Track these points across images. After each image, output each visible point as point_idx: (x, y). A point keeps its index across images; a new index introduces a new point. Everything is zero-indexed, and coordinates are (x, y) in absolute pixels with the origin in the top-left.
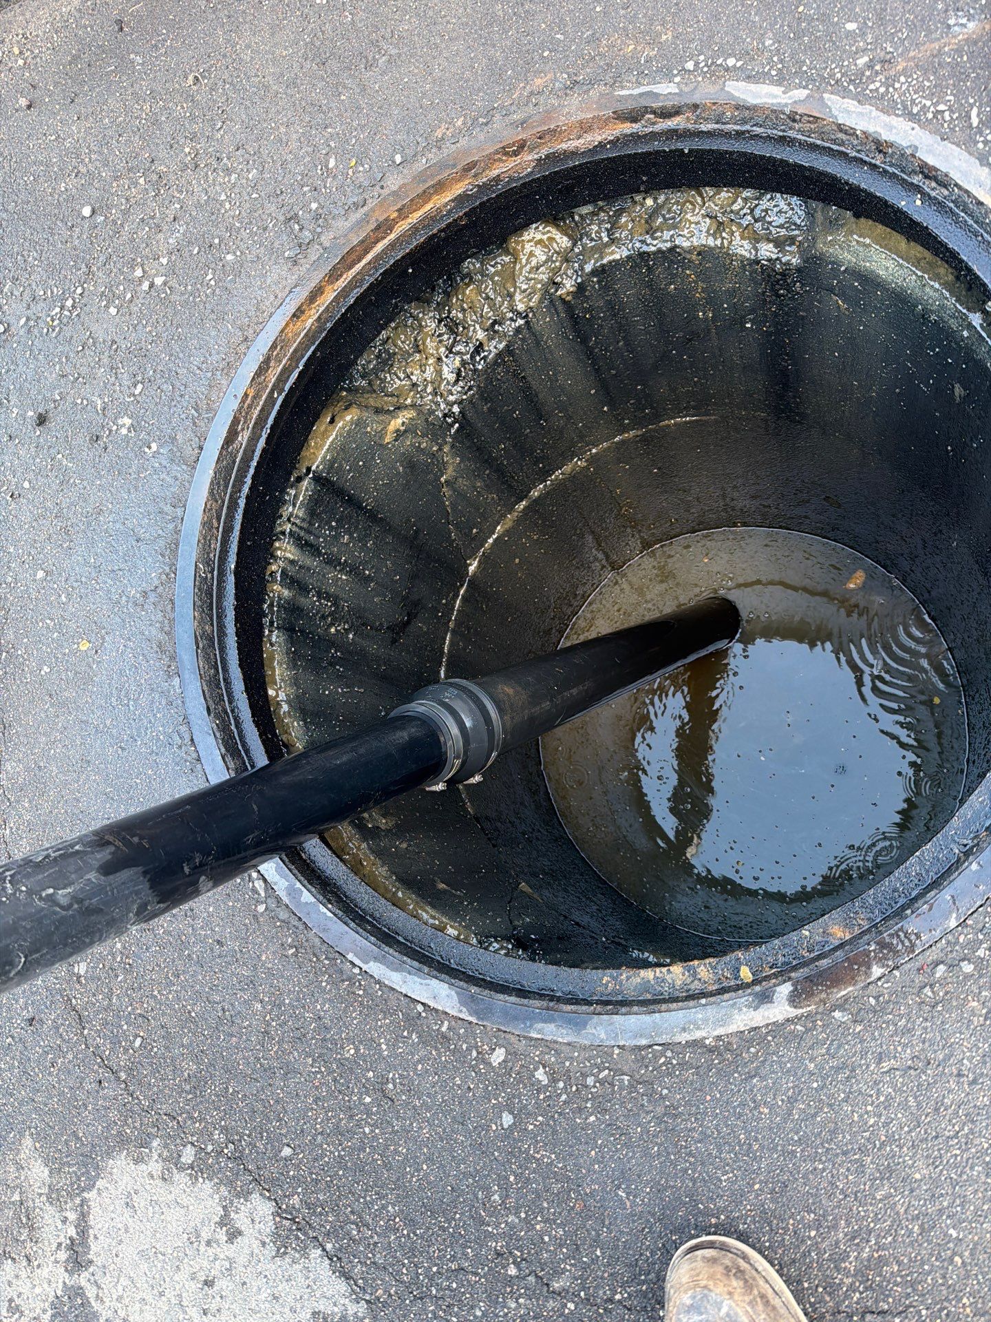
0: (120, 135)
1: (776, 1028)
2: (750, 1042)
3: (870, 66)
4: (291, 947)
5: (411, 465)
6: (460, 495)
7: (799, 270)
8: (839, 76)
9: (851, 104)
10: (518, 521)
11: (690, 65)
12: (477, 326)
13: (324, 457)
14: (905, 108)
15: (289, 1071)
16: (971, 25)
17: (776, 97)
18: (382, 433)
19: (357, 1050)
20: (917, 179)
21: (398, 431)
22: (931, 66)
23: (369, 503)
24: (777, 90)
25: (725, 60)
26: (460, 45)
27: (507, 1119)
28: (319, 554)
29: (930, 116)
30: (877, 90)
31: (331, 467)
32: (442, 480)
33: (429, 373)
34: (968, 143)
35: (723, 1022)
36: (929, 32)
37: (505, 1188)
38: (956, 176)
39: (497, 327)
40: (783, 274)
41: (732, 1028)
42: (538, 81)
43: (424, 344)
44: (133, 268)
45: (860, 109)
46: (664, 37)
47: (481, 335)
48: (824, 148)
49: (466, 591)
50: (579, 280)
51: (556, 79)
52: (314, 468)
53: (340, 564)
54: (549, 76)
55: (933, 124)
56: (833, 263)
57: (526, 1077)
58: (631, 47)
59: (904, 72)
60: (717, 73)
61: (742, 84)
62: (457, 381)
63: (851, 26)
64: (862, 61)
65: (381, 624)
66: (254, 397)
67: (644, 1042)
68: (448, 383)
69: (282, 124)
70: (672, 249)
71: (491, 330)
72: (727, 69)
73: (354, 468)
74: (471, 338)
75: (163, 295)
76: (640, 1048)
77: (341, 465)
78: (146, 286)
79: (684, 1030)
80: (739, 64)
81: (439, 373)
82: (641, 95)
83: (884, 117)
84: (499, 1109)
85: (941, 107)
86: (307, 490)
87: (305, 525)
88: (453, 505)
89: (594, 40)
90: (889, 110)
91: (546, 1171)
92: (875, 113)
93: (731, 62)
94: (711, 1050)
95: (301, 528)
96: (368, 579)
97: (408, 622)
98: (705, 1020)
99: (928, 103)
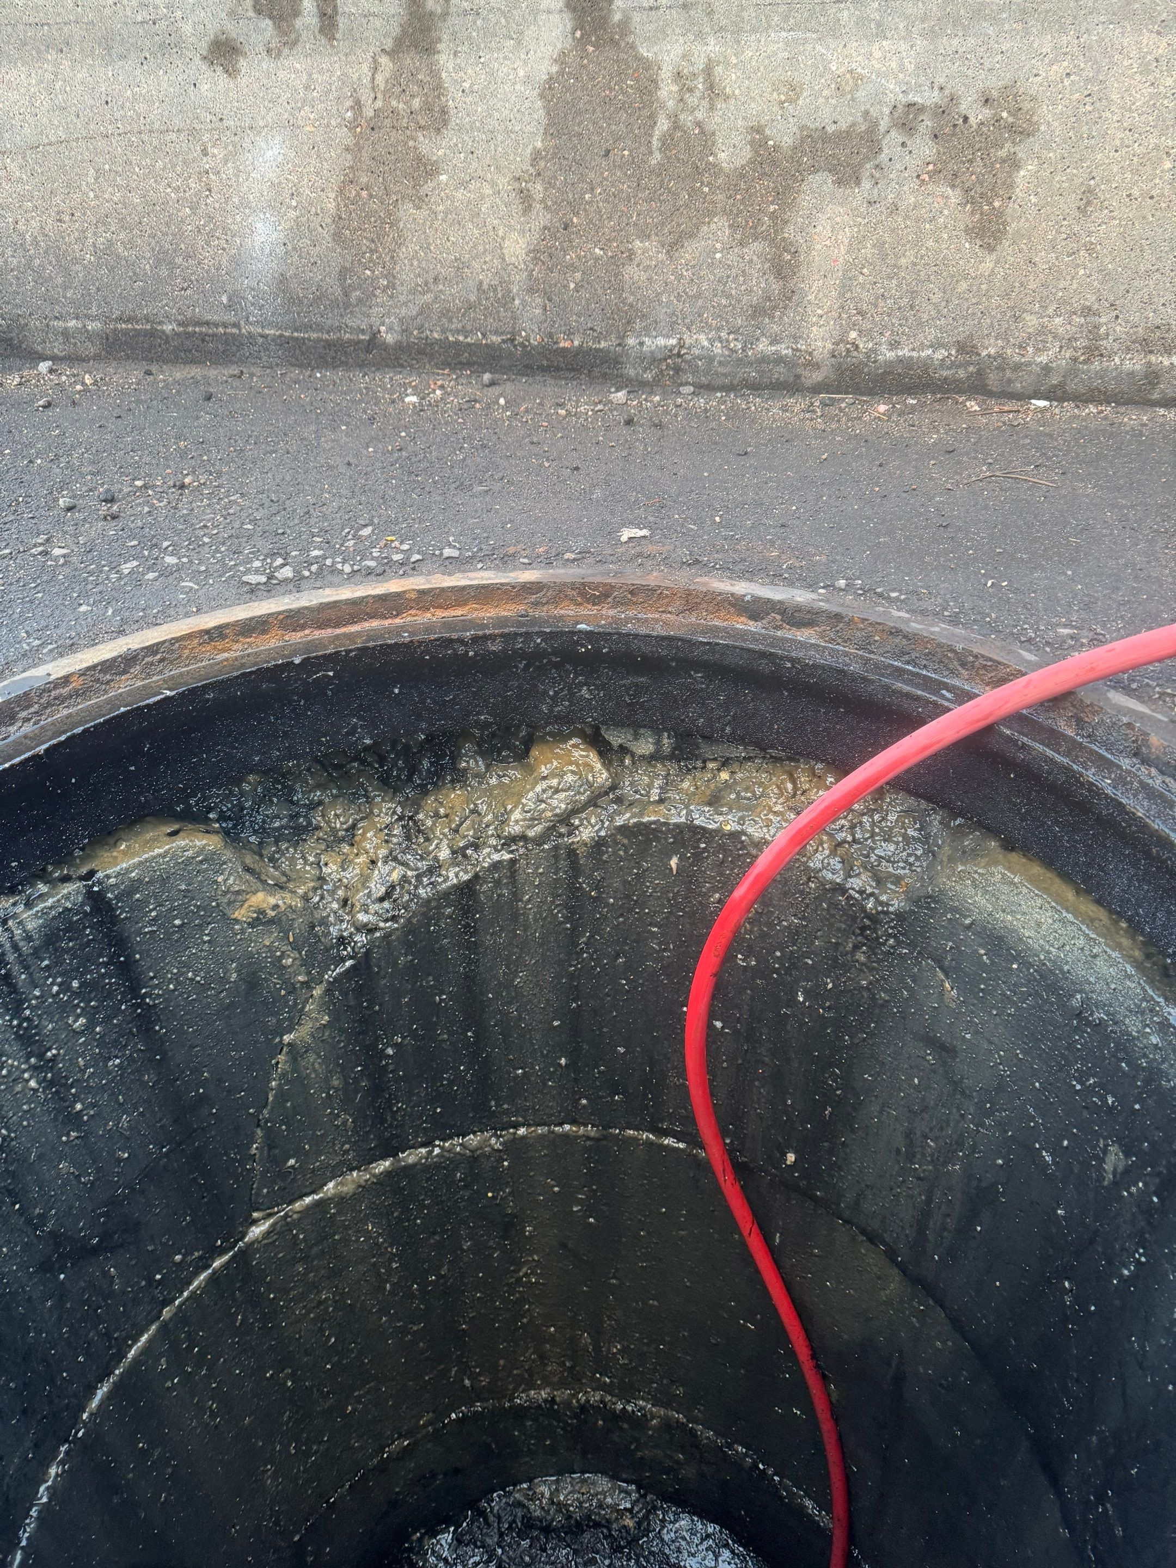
3: (1077, 638)
5: (252, 982)
6: (298, 1081)
7: (900, 916)
8: (1034, 635)
10: (364, 1189)
11: (843, 584)
12: (445, 842)
13: (128, 871)
18: (238, 897)
21: (261, 912)
23: (153, 994)
25: (888, 591)
28: (17, 1011)
31: (130, 892)
32: (287, 1038)
33: (351, 875)
39: (469, 852)
40: (874, 919)
43: (364, 834)
46: (817, 558)
47: (444, 854)
49: (226, 1266)
50: (603, 833)
51: (674, 551)
52: (100, 875)
53: (41, 1056)
54: (667, 548)
56: (954, 910)
58: (775, 554)
60: (874, 597)
61: (903, 614)
62: (381, 900)
65: (43, 1217)
66: (77, 693)
68: (369, 895)
71: (459, 854)
72: (887, 599)
73: (163, 920)
74: (429, 853)
77: (145, 902)
80: (905, 597)
81: (365, 879)
86: (67, 897)
87: (25, 948)
88: (282, 1096)
95: (15, 947)
96: (74, 1120)
97: (96, 1250)
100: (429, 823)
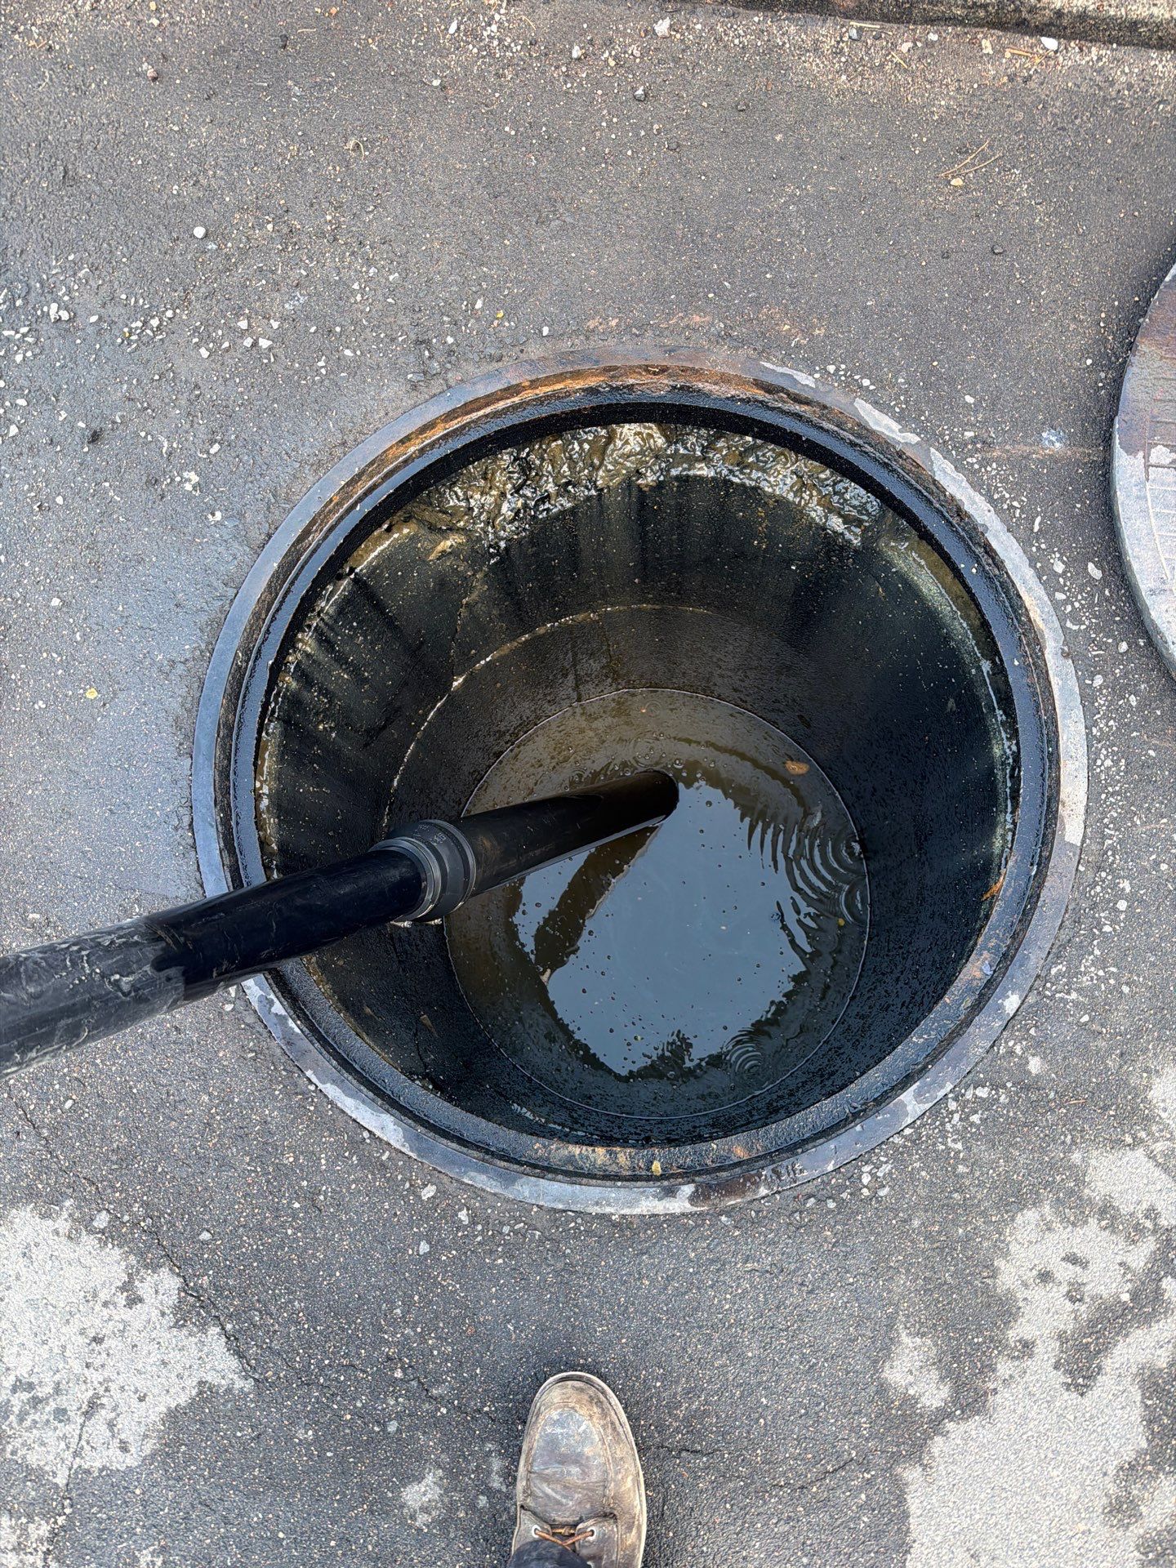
0: (256, 164)
1: (672, 1218)
2: (648, 1225)
3: (973, 441)
4: (251, 1051)
5: (442, 583)
6: (474, 618)
7: (855, 551)
8: (947, 438)
9: (949, 467)
10: (513, 652)
11: (831, 368)
12: (551, 480)
13: (371, 562)
14: (989, 490)
15: (224, 1164)
16: (1058, 445)
17: (892, 431)
18: (429, 552)
19: (296, 1159)
20: (979, 550)
21: (444, 551)
22: (1018, 464)
23: (392, 610)
24: (896, 426)
25: (862, 378)
26: (633, 246)
27: (424, 1247)
28: (333, 650)
29: (1005, 507)
30: (972, 464)
31: (373, 572)
32: (464, 601)
33: (489, 500)
34: (1025, 543)
35: (631, 1204)
36: (1026, 436)
37: (408, 1305)
38: (1008, 565)
39: (570, 488)
40: (842, 548)
41: (637, 1211)
42: (697, 319)
43: (493, 474)
44: (237, 316)
45: (955, 474)
46: (817, 332)
47: (551, 488)
48: (917, 489)
49: (443, 705)
50: (662, 478)
51: (713, 325)
52: (357, 570)
53: (346, 663)
54: (707, 318)
55: (1005, 514)
56: (887, 562)
57: (450, 1216)
58: (787, 327)
59: (997, 460)
60: (851, 387)
61: (869, 406)
62: (514, 520)
63: (969, 399)
64: (969, 434)
65: (361, 726)
66: (337, 504)
67: (561, 1206)
68: (504, 520)
69: (438, 239)
70: (756, 489)
71: (563, 489)
72: (861, 387)
73: (393, 576)
74: (541, 487)
75: (265, 361)
76: (555, 1211)
77: (382, 572)
78: (248, 342)
79: (597, 1203)
80: (872, 387)
81: (499, 506)
82: (783, 375)
83: (971, 491)
84: (419, 1237)
85: (1015, 504)
86: (344, 590)
87: (330, 622)
88: (463, 626)
89: (756, 303)
90: (976, 485)
91: (448, 1297)
92: (965, 484)
93: (866, 382)
94: (615, 1225)
95: (326, 624)
96: (365, 680)
97: (384, 727)
98: (617, 1200)
99: (1007, 496)
100: (538, 462)
